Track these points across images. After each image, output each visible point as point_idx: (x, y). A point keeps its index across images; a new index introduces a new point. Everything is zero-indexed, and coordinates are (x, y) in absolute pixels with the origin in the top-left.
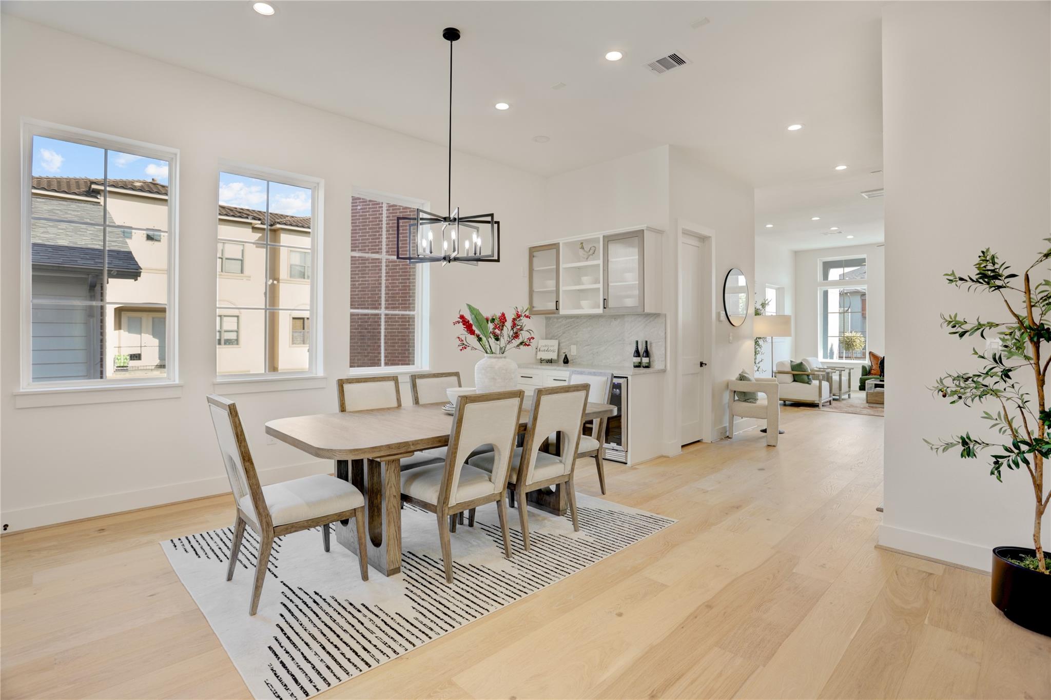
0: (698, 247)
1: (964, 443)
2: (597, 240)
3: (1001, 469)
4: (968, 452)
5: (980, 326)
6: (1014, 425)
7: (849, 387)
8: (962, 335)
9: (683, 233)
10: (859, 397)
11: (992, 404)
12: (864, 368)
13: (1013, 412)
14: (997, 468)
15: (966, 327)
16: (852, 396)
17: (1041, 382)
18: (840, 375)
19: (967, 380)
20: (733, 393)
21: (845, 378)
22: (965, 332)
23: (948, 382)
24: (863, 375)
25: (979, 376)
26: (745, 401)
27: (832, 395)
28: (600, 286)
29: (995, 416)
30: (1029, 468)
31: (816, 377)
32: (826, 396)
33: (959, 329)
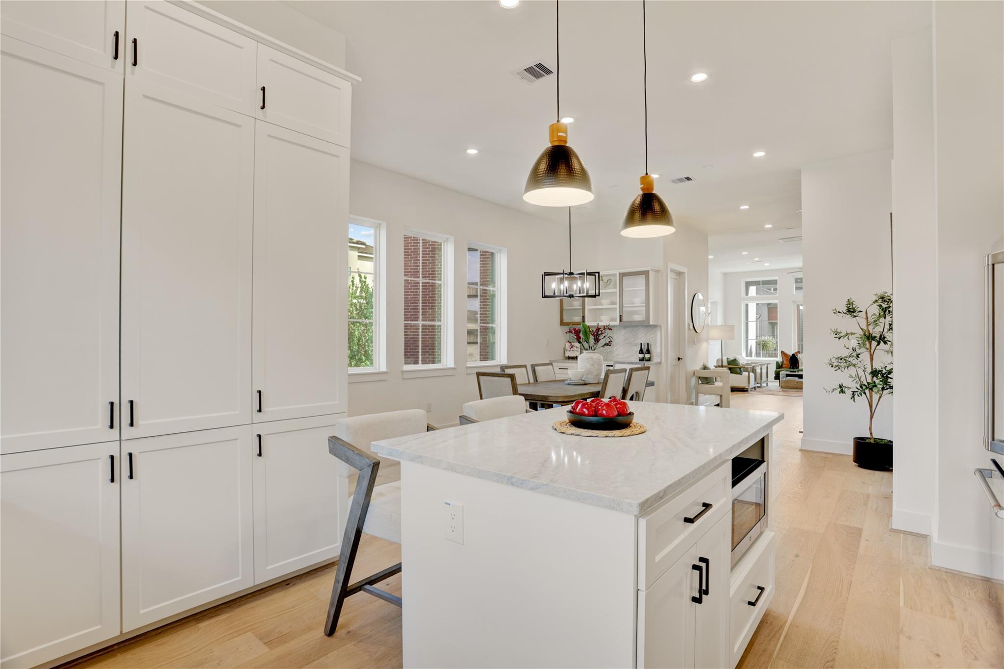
0: (676, 279)
1: (840, 387)
2: (615, 275)
3: (855, 397)
4: (842, 391)
5: (847, 334)
6: (862, 380)
7: (767, 378)
8: (839, 338)
9: (671, 271)
10: (774, 385)
11: (852, 371)
12: (777, 363)
13: (861, 373)
14: (853, 397)
15: (841, 335)
16: (769, 384)
17: (872, 359)
18: (761, 369)
19: (841, 359)
20: (698, 379)
21: (764, 371)
22: (841, 337)
23: (834, 360)
24: (777, 368)
25: (847, 357)
26: (707, 383)
27: (756, 383)
28: (617, 306)
29: (854, 376)
30: (866, 396)
31: (746, 370)
32: (752, 384)
33: (838, 335)
